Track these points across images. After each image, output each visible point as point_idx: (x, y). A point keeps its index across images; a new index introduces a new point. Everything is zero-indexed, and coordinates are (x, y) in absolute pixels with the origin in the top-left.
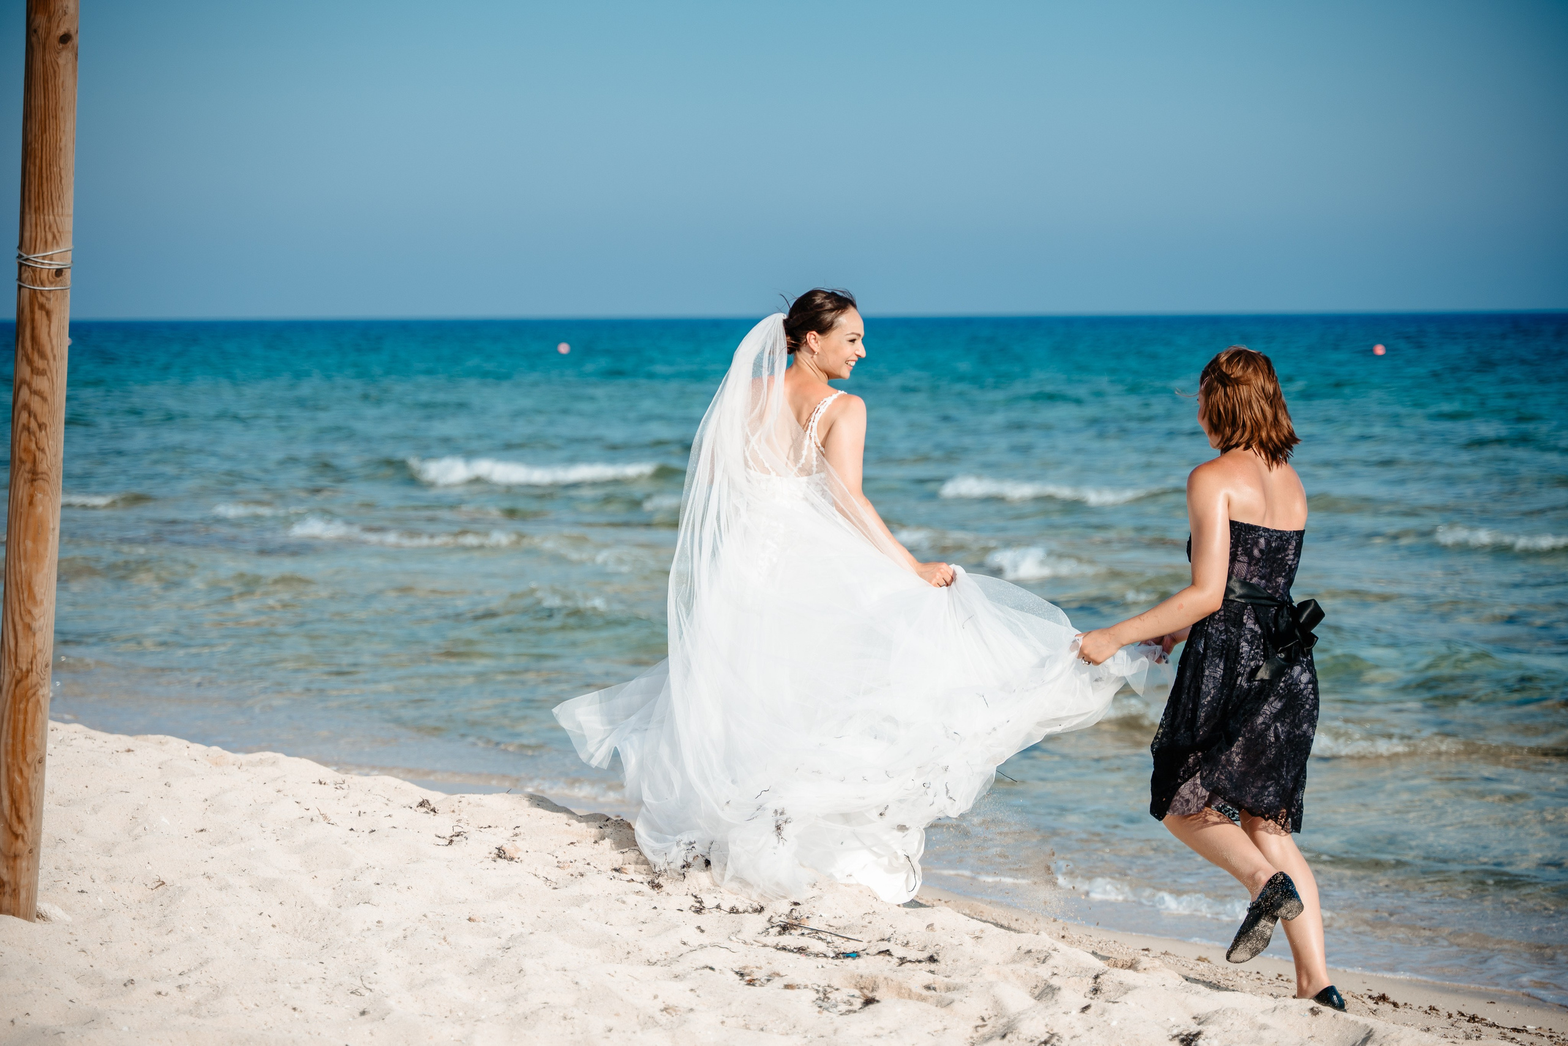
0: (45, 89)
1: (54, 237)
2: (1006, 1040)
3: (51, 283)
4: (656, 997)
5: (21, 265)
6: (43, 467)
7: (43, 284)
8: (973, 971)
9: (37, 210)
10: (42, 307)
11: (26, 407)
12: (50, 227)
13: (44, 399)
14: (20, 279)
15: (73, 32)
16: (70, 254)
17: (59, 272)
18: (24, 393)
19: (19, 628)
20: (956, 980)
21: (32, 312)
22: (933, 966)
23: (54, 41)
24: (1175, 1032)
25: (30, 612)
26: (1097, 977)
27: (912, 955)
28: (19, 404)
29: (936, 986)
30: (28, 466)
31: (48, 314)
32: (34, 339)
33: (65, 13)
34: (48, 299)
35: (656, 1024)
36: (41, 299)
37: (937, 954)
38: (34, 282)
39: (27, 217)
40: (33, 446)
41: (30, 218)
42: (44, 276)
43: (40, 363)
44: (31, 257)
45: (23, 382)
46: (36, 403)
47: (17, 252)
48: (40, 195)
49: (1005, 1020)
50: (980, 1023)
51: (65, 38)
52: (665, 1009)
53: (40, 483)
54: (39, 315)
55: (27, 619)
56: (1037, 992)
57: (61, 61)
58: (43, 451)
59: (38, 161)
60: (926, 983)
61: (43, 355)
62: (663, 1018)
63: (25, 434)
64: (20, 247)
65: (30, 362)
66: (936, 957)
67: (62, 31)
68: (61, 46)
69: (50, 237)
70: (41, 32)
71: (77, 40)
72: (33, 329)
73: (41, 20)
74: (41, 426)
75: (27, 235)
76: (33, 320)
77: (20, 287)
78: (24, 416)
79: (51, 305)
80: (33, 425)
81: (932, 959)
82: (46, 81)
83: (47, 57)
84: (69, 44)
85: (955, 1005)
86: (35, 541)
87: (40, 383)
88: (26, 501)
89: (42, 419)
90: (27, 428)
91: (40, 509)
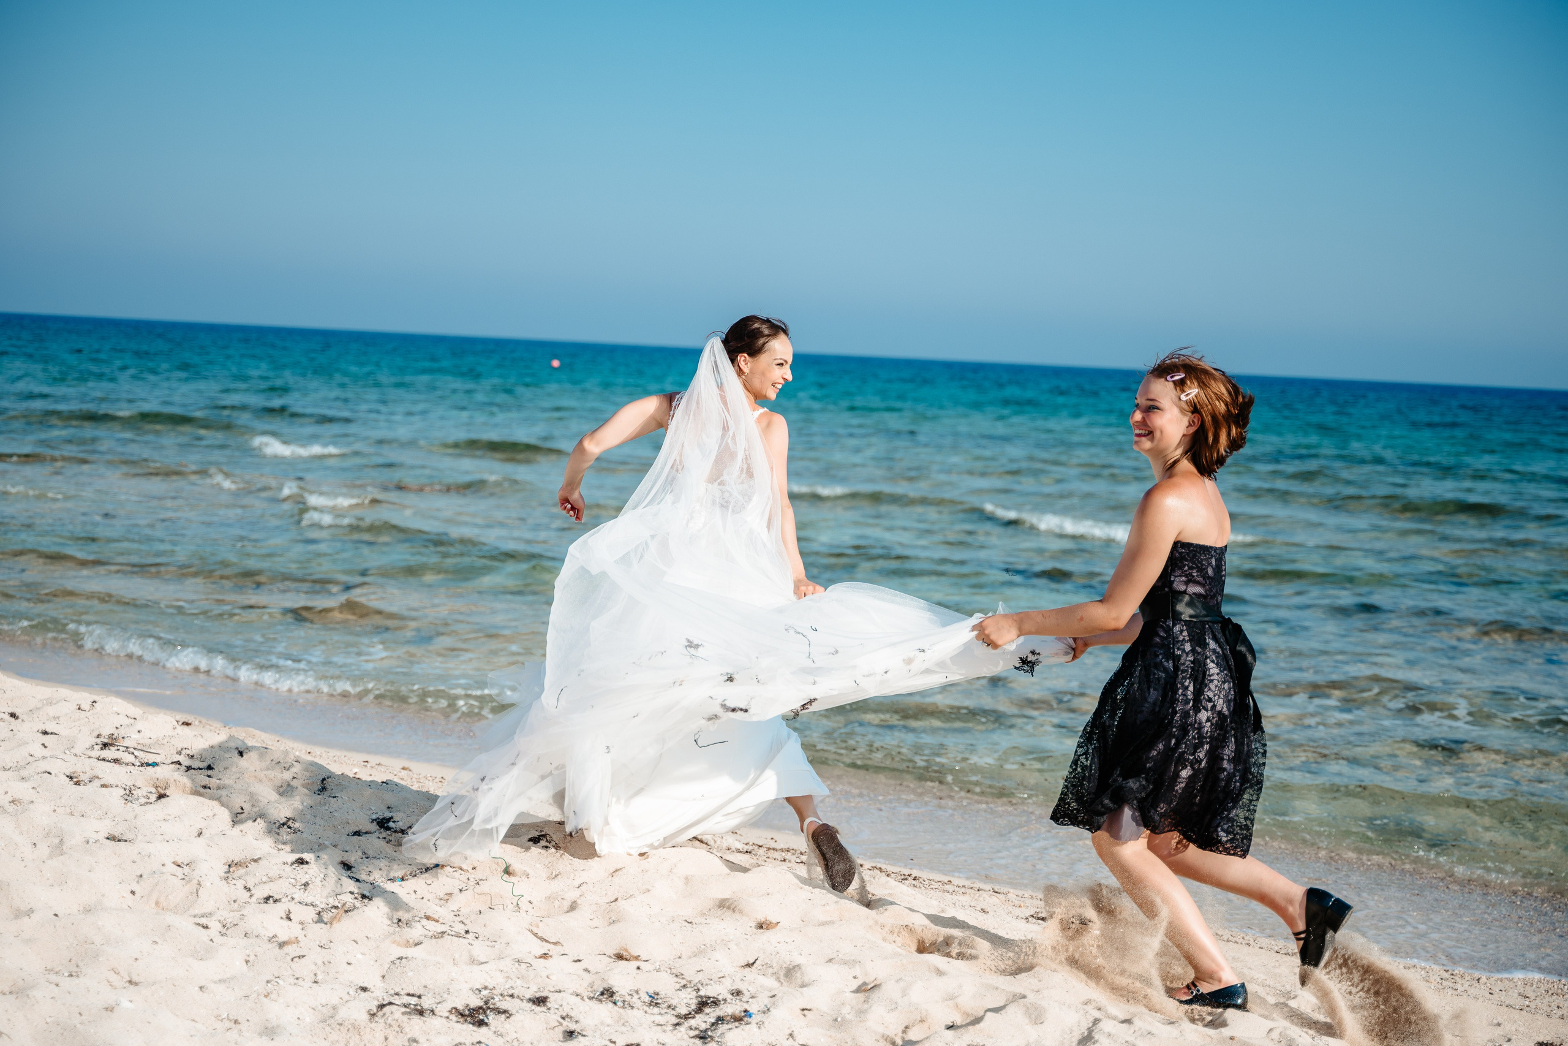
2: (256, 823)
4: (6, 793)
8: (237, 776)
20: (225, 781)
22: (210, 772)
24: (374, 817)
26: (324, 779)
27: (196, 764)
29: (211, 786)
35: (5, 811)
37: (213, 764)
49: (257, 809)
50: (240, 811)
52: (13, 801)
56: (281, 790)
60: (203, 783)
62: (11, 808)
66: (212, 766)
81: (210, 768)
85: (222, 799)
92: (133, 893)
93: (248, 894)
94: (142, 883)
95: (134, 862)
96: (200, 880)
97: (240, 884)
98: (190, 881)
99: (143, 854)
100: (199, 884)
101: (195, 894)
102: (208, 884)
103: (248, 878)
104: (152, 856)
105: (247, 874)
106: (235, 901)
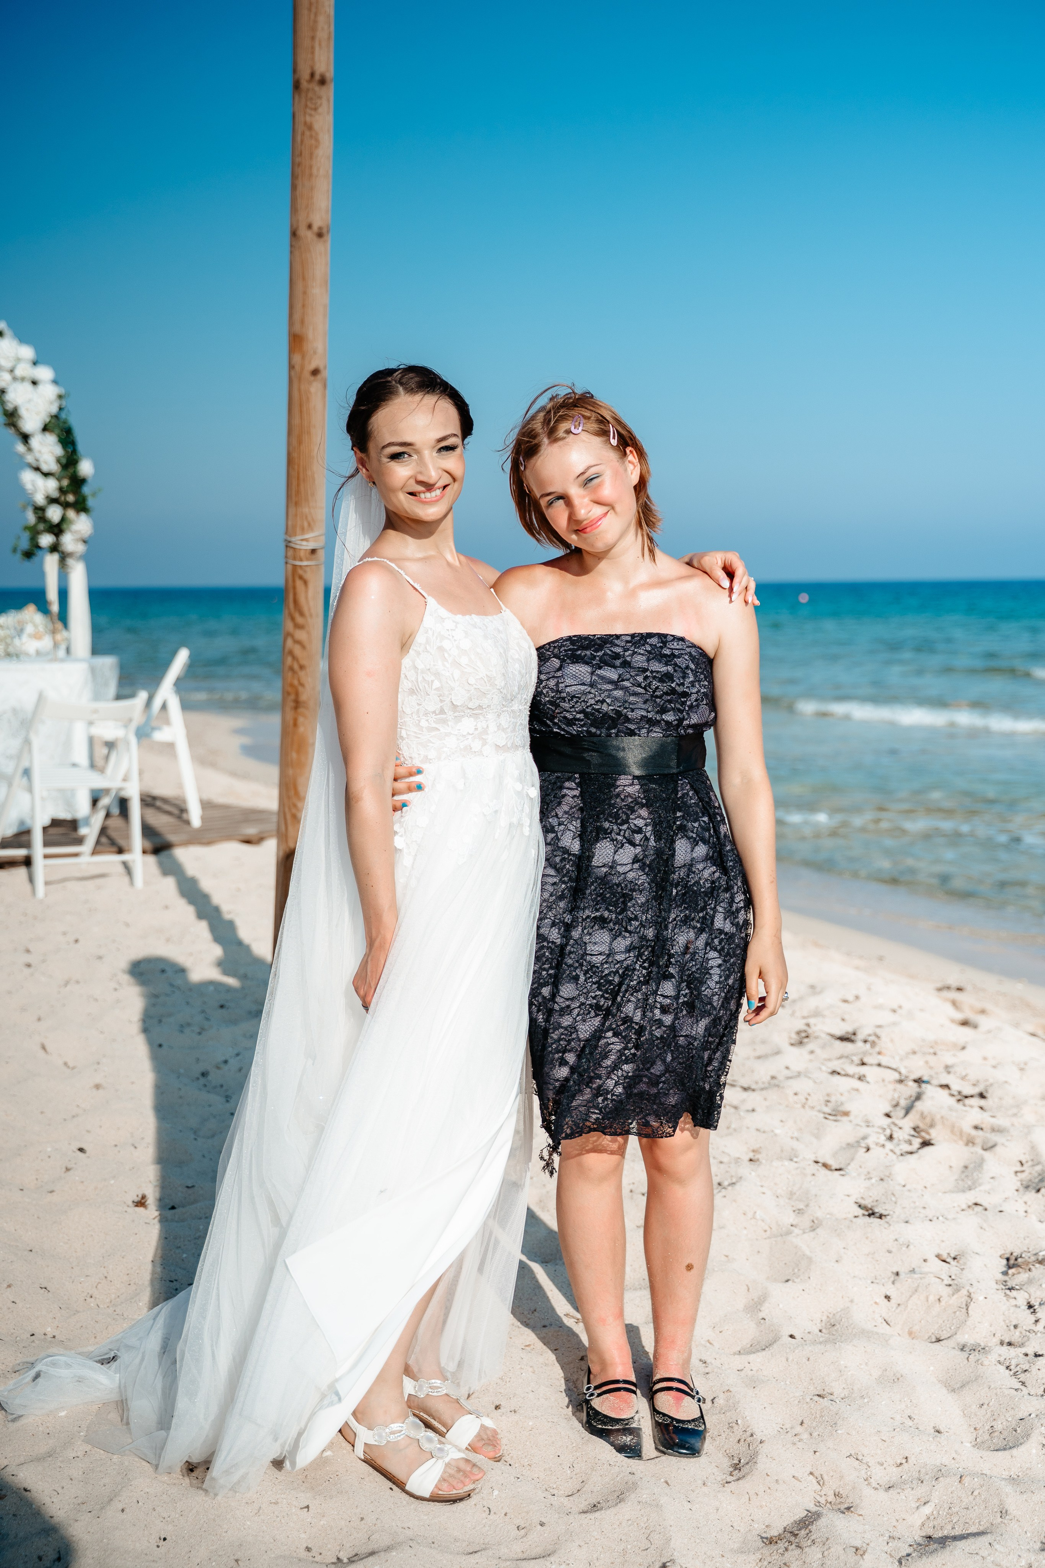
0: (301, 412)
1: (309, 525)
2: (1039, 1195)
3: (308, 559)
5: (287, 546)
6: (303, 697)
7: (301, 560)
8: (1015, 1111)
9: (296, 504)
10: (301, 577)
11: (291, 653)
12: (306, 517)
13: (303, 647)
14: (286, 557)
15: (321, 367)
16: (323, 538)
17: (313, 551)
18: (289, 642)
19: (289, 817)
20: (1001, 1121)
21: (294, 581)
22: (982, 1102)
23: (306, 374)
25: (295, 806)
27: (968, 1091)
28: (286, 650)
29: (983, 1126)
30: (292, 697)
31: (306, 583)
32: (296, 602)
33: (315, 353)
34: (305, 572)
36: (300, 572)
37: (987, 1091)
38: (295, 559)
39: (290, 510)
40: (296, 682)
41: (292, 510)
42: (302, 554)
43: (299, 620)
44: (293, 539)
45: (288, 635)
46: (297, 650)
47: (282, 536)
48: (298, 492)
50: (1019, 1168)
51: (315, 372)
53: (301, 710)
54: (299, 584)
55: (294, 811)
57: (313, 390)
58: (302, 685)
59: (296, 467)
60: (977, 1121)
61: (302, 614)
63: (290, 674)
64: (286, 533)
65: (293, 619)
66: (985, 1094)
67: (312, 366)
68: (312, 378)
69: (306, 524)
70: (297, 368)
71: (326, 373)
72: (295, 594)
73: (297, 358)
74: (302, 667)
75: (290, 523)
76: (294, 588)
77: (286, 563)
78: (289, 660)
79: (308, 576)
80: (296, 667)
81: (982, 1096)
82: (301, 406)
83: (302, 387)
84: (319, 377)
85: (998, 1149)
86: (298, 752)
87: (300, 635)
88: (291, 723)
89: (303, 662)
90: (291, 669)
91: (301, 729)
92: (888, 1298)
93: (1033, 1318)
94: (897, 1284)
95: (890, 1252)
96: (971, 1290)
97: (1021, 1298)
98: (958, 1290)
99: (901, 1241)
100: (969, 1296)
101: (964, 1310)
102: (981, 1298)
103: (1032, 1290)
104: (911, 1247)
105: (1030, 1281)
106: (1015, 1327)
